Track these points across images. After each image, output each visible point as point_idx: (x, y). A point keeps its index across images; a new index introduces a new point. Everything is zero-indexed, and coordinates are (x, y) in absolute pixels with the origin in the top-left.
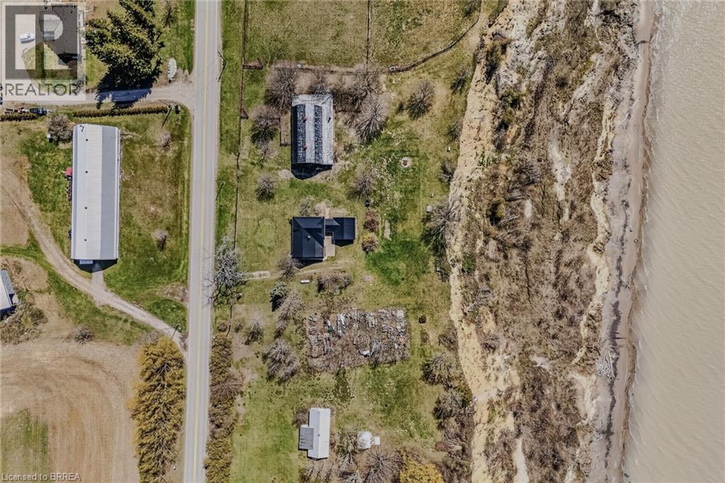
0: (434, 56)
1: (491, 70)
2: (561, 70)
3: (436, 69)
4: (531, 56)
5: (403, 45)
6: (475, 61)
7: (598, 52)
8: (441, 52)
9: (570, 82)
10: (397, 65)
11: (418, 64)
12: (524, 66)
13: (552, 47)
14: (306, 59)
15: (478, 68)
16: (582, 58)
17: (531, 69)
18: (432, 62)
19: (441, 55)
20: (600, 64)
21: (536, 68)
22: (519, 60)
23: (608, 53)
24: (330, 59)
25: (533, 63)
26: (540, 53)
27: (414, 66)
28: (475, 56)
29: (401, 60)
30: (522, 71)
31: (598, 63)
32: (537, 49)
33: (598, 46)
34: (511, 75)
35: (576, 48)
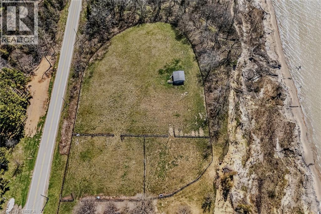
0: (188, 185)
1: (226, 193)
2: (268, 186)
3: (190, 195)
4: (248, 178)
5: (167, 179)
6: (215, 187)
7: (288, 173)
8: (192, 183)
9: (277, 194)
10: (164, 193)
11: (178, 191)
12: (245, 185)
13: (260, 171)
14: (103, 192)
15: (218, 191)
16: (279, 178)
17: (250, 186)
18: (187, 190)
19: (192, 185)
20: (292, 181)
21: (252, 185)
22: (242, 182)
23: (294, 174)
24: (120, 191)
25: (250, 182)
26: (253, 176)
27: (175, 193)
28: (214, 184)
29: (167, 189)
30: (245, 189)
31: (290, 181)
32: (251, 173)
33: (287, 169)
34: (239, 193)
35: (274, 172)
